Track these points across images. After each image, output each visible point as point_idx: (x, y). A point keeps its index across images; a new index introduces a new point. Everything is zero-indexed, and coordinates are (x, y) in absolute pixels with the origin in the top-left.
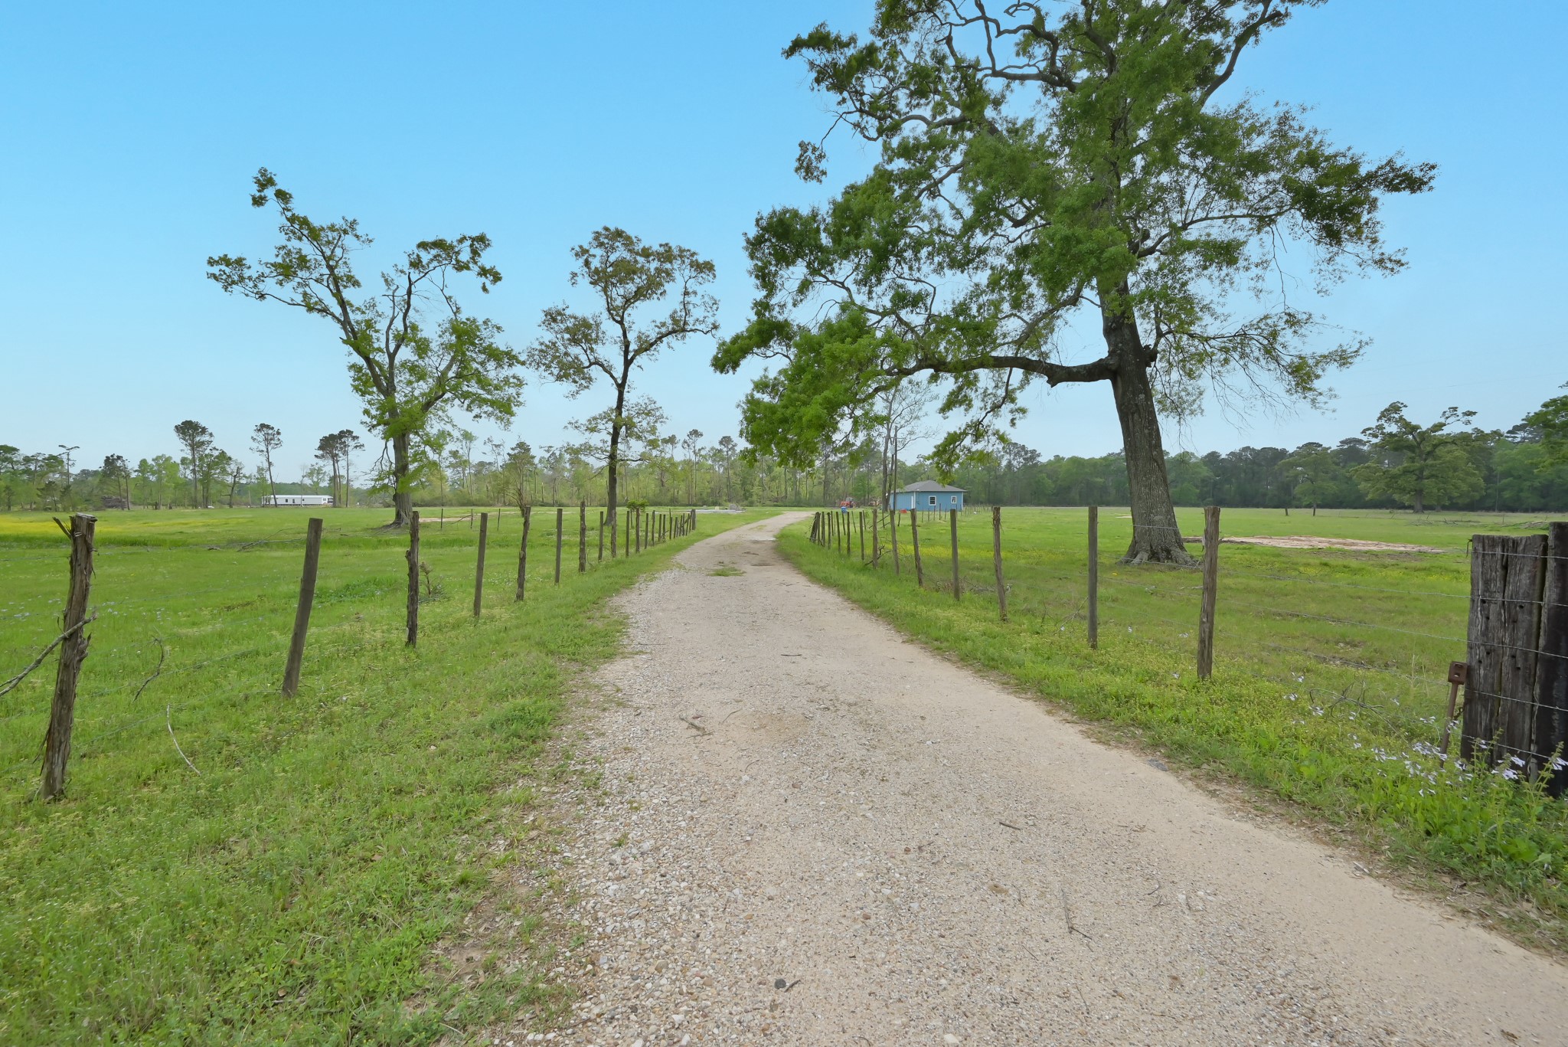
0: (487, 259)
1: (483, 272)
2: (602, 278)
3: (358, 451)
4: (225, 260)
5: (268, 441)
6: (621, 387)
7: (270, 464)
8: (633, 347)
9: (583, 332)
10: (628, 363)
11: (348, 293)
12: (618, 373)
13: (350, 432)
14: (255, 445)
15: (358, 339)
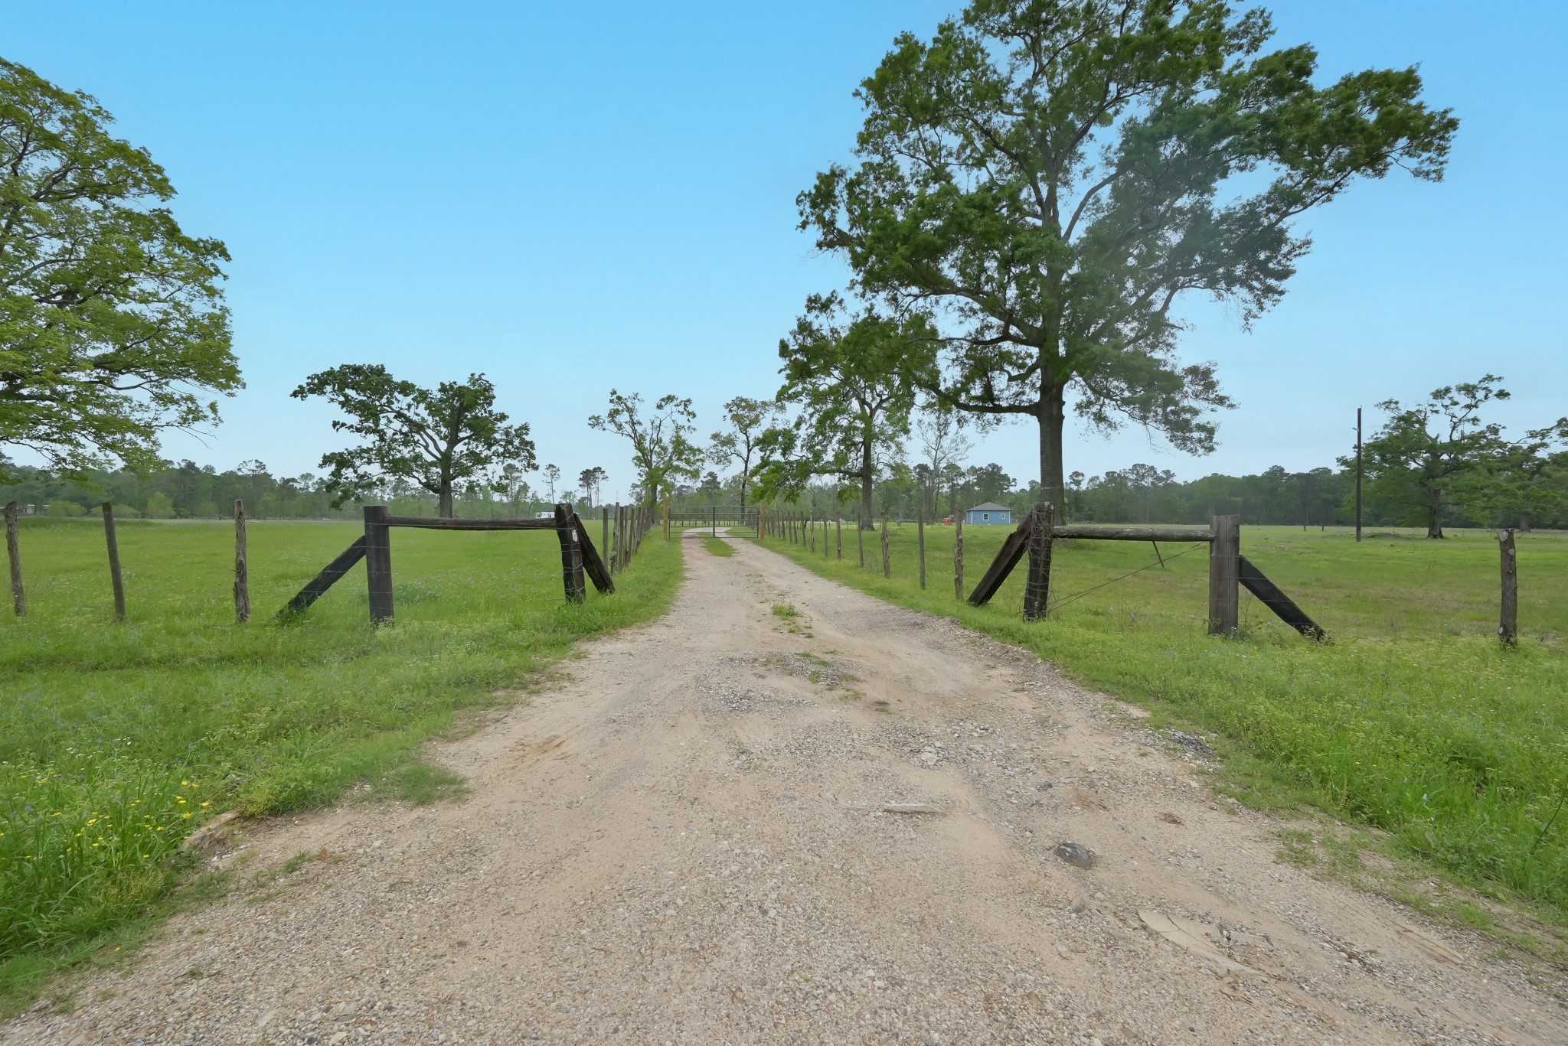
0: (690, 408)
1: (689, 413)
2: (737, 418)
3: (604, 481)
4: (594, 417)
5: (552, 476)
6: (746, 462)
7: (553, 491)
8: (751, 443)
9: (729, 441)
10: (749, 451)
11: (637, 427)
12: (745, 456)
13: (600, 468)
14: (544, 478)
15: (639, 445)
